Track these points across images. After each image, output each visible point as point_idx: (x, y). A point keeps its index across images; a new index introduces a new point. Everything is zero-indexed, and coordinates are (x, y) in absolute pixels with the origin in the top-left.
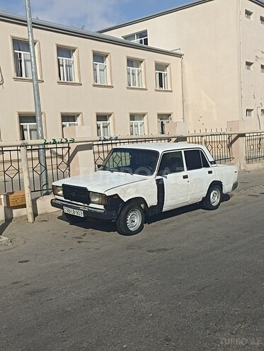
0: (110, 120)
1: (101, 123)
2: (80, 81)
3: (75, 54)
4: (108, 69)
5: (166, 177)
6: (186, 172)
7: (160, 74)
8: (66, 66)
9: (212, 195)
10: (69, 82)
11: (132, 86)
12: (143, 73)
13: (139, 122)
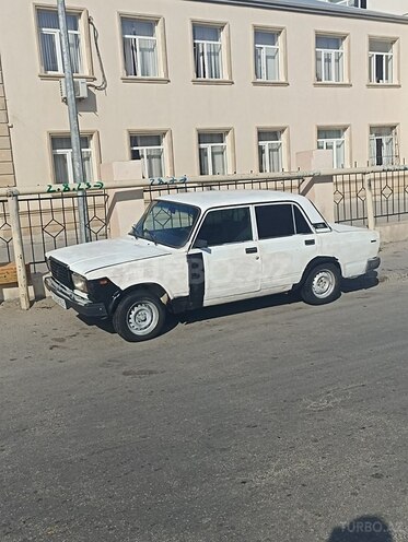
0: (283, 138)
1: (266, 144)
2: (231, 76)
3: (223, 35)
4: (281, 55)
5: (210, 252)
6: (255, 242)
7: (379, 59)
8: (210, 54)
9: (316, 279)
10: (214, 79)
11: (323, 81)
12: (345, 57)
13: (334, 141)
